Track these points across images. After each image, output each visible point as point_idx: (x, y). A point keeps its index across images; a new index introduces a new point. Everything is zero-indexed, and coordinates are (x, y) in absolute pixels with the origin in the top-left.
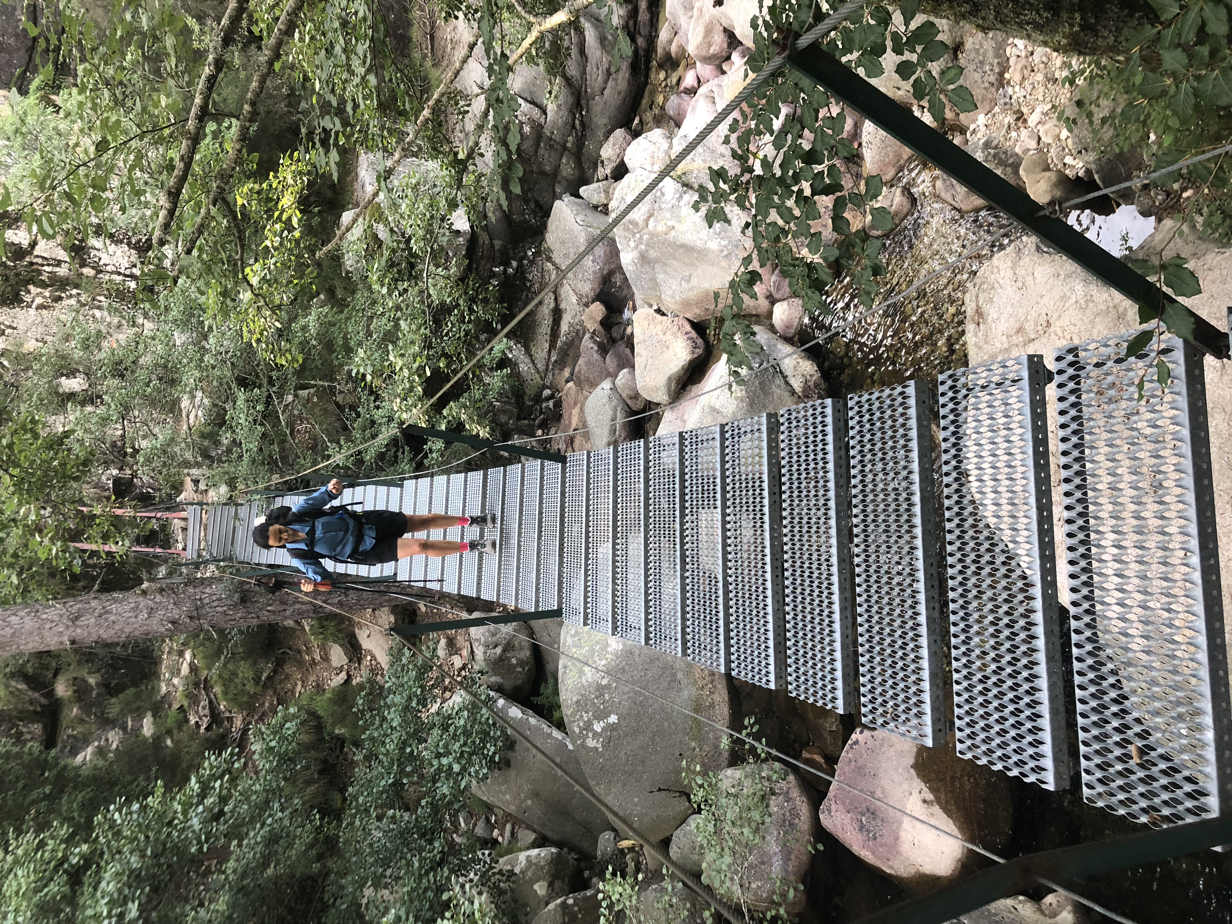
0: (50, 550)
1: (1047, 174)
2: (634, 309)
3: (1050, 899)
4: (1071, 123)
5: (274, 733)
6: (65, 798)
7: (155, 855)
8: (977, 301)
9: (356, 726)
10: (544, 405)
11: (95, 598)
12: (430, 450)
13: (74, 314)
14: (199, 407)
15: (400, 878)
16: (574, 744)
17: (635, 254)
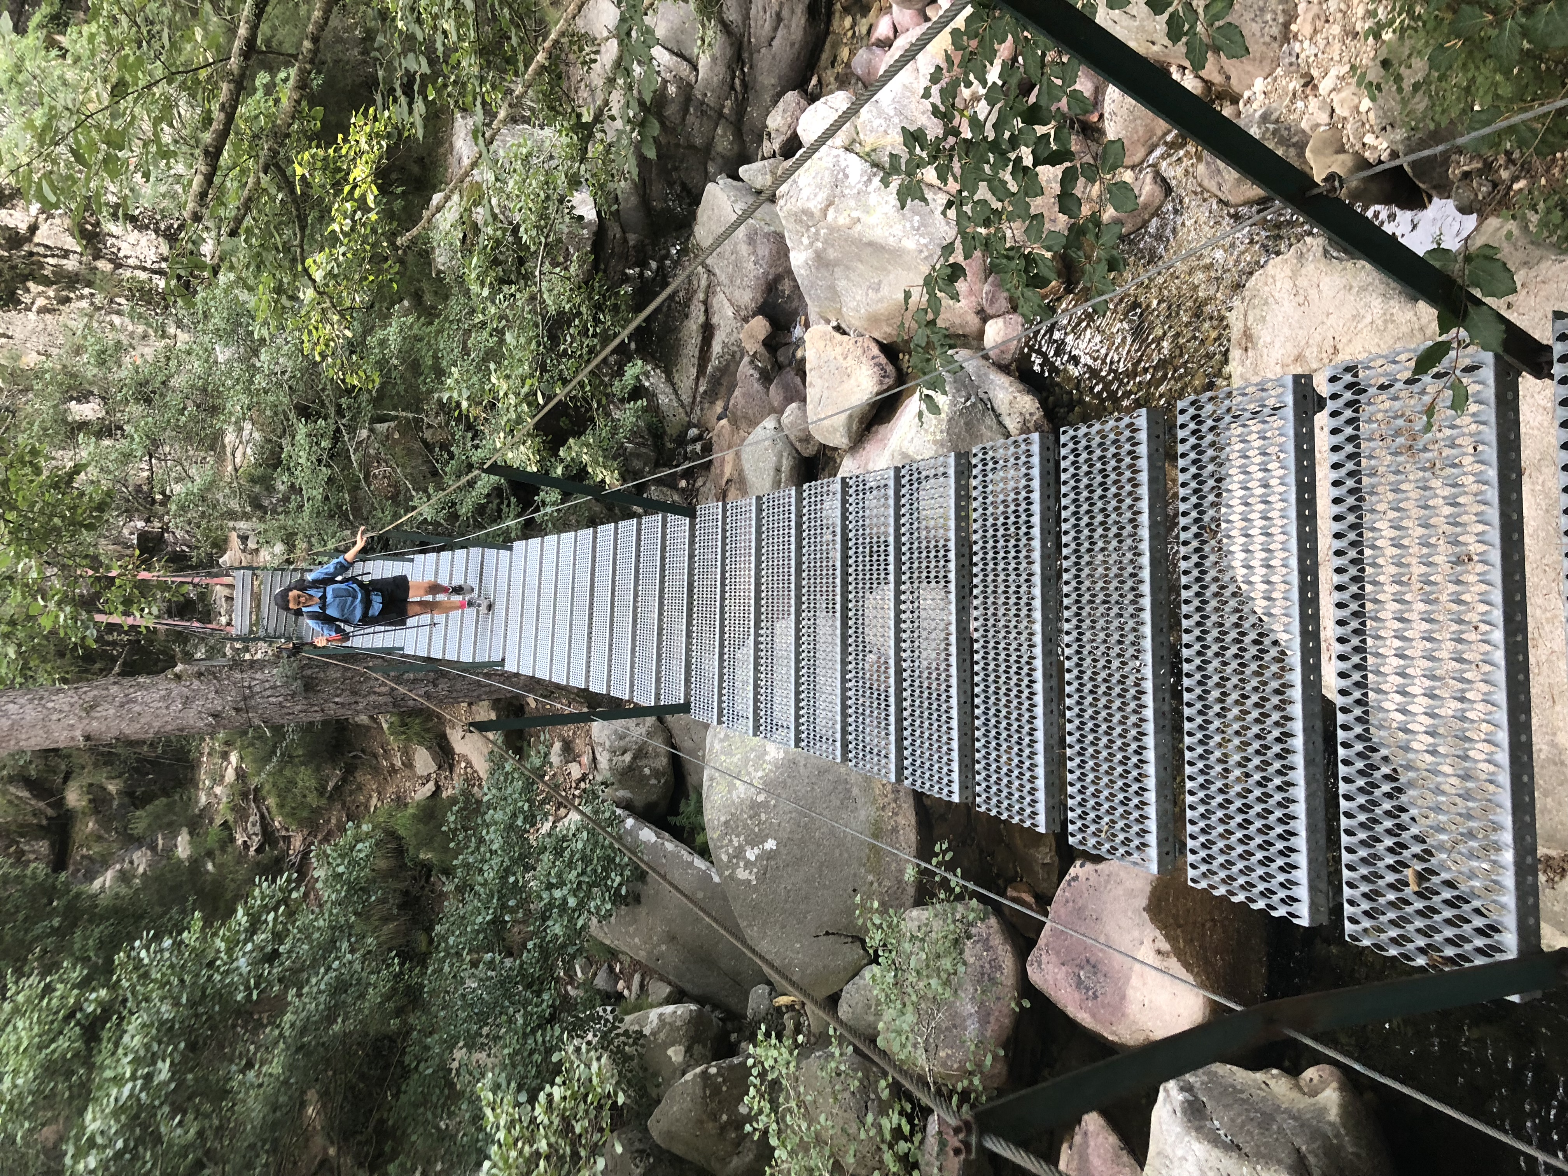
0: (57, 617)
1: (1342, 157)
2: (807, 326)
3: (1311, 1073)
4: (1374, 89)
5: (342, 856)
6: (78, 933)
7: (193, 1004)
8: (1246, 321)
9: (446, 849)
10: (689, 448)
11: (115, 683)
12: (543, 502)
13: (86, 320)
14: (248, 442)
15: (500, 1038)
16: (721, 875)
17: (810, 253)
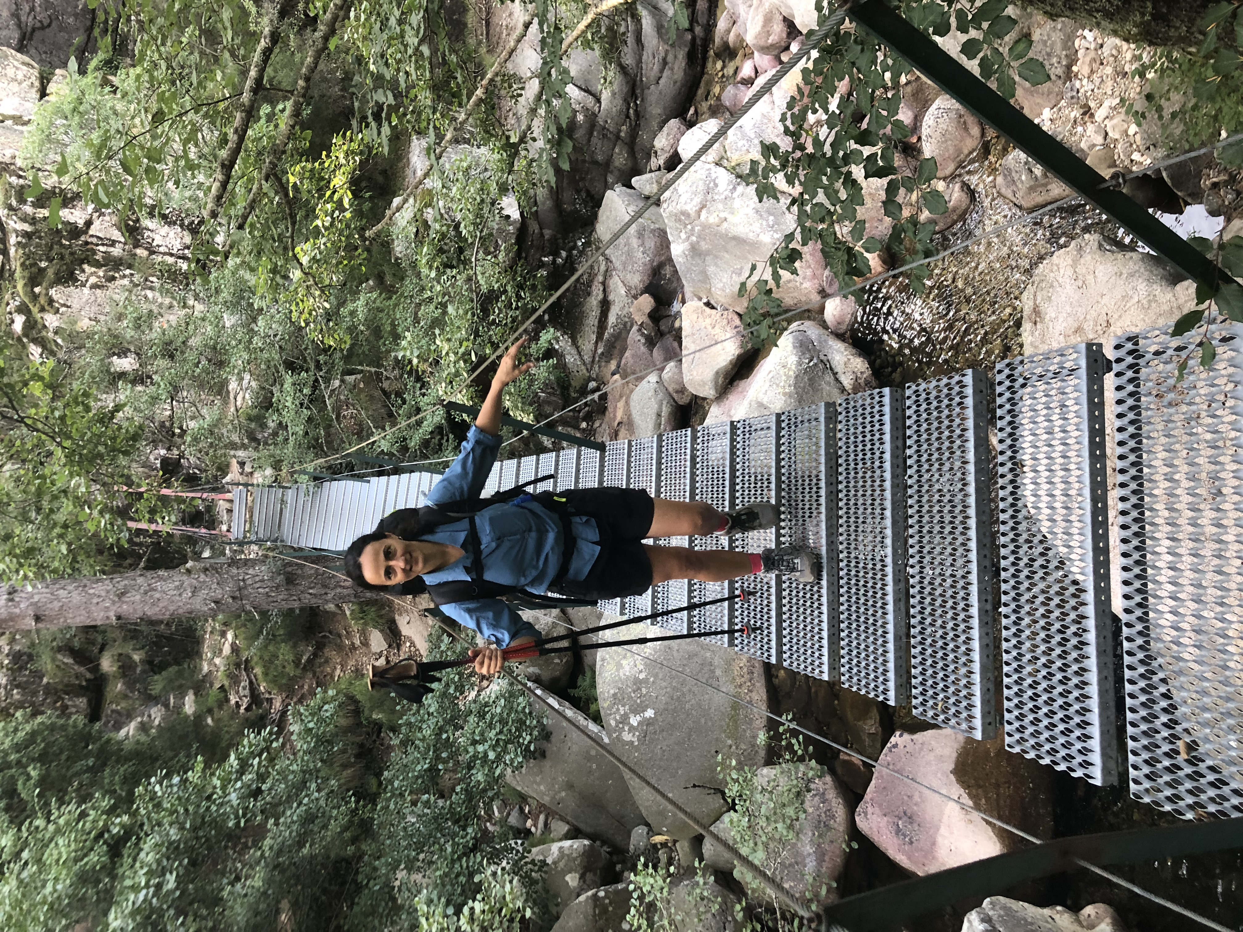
0: (100, 522)
1: (1113, 171)
2: (683, 302)
3: (1089, 910)
4: (1140, 117)
5: (312, 715)
6: (108, 770)
7: (195, 829)
8: (1035, 300)
9: (393, 711)
10: (589, 397)
11: (141, 575)
13: (126, 294)
14: (247, 389)
15: (433, 863)
16: (609, 736)
17: (686, 245)
